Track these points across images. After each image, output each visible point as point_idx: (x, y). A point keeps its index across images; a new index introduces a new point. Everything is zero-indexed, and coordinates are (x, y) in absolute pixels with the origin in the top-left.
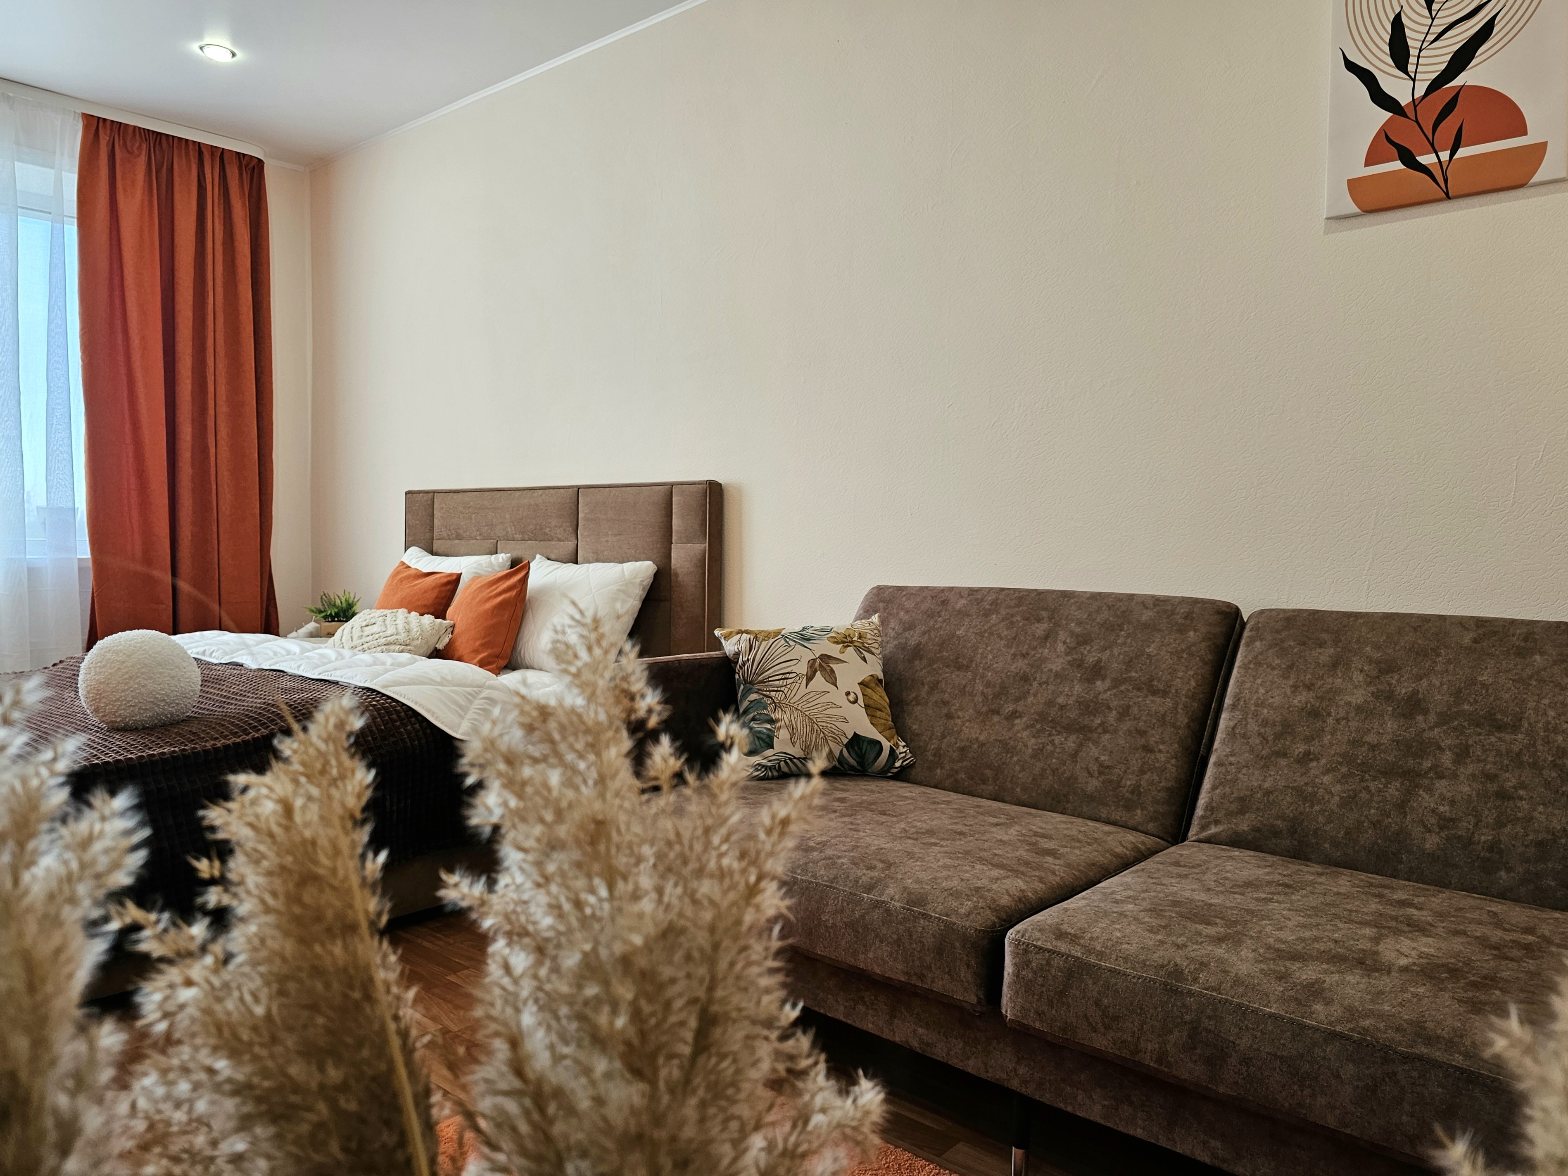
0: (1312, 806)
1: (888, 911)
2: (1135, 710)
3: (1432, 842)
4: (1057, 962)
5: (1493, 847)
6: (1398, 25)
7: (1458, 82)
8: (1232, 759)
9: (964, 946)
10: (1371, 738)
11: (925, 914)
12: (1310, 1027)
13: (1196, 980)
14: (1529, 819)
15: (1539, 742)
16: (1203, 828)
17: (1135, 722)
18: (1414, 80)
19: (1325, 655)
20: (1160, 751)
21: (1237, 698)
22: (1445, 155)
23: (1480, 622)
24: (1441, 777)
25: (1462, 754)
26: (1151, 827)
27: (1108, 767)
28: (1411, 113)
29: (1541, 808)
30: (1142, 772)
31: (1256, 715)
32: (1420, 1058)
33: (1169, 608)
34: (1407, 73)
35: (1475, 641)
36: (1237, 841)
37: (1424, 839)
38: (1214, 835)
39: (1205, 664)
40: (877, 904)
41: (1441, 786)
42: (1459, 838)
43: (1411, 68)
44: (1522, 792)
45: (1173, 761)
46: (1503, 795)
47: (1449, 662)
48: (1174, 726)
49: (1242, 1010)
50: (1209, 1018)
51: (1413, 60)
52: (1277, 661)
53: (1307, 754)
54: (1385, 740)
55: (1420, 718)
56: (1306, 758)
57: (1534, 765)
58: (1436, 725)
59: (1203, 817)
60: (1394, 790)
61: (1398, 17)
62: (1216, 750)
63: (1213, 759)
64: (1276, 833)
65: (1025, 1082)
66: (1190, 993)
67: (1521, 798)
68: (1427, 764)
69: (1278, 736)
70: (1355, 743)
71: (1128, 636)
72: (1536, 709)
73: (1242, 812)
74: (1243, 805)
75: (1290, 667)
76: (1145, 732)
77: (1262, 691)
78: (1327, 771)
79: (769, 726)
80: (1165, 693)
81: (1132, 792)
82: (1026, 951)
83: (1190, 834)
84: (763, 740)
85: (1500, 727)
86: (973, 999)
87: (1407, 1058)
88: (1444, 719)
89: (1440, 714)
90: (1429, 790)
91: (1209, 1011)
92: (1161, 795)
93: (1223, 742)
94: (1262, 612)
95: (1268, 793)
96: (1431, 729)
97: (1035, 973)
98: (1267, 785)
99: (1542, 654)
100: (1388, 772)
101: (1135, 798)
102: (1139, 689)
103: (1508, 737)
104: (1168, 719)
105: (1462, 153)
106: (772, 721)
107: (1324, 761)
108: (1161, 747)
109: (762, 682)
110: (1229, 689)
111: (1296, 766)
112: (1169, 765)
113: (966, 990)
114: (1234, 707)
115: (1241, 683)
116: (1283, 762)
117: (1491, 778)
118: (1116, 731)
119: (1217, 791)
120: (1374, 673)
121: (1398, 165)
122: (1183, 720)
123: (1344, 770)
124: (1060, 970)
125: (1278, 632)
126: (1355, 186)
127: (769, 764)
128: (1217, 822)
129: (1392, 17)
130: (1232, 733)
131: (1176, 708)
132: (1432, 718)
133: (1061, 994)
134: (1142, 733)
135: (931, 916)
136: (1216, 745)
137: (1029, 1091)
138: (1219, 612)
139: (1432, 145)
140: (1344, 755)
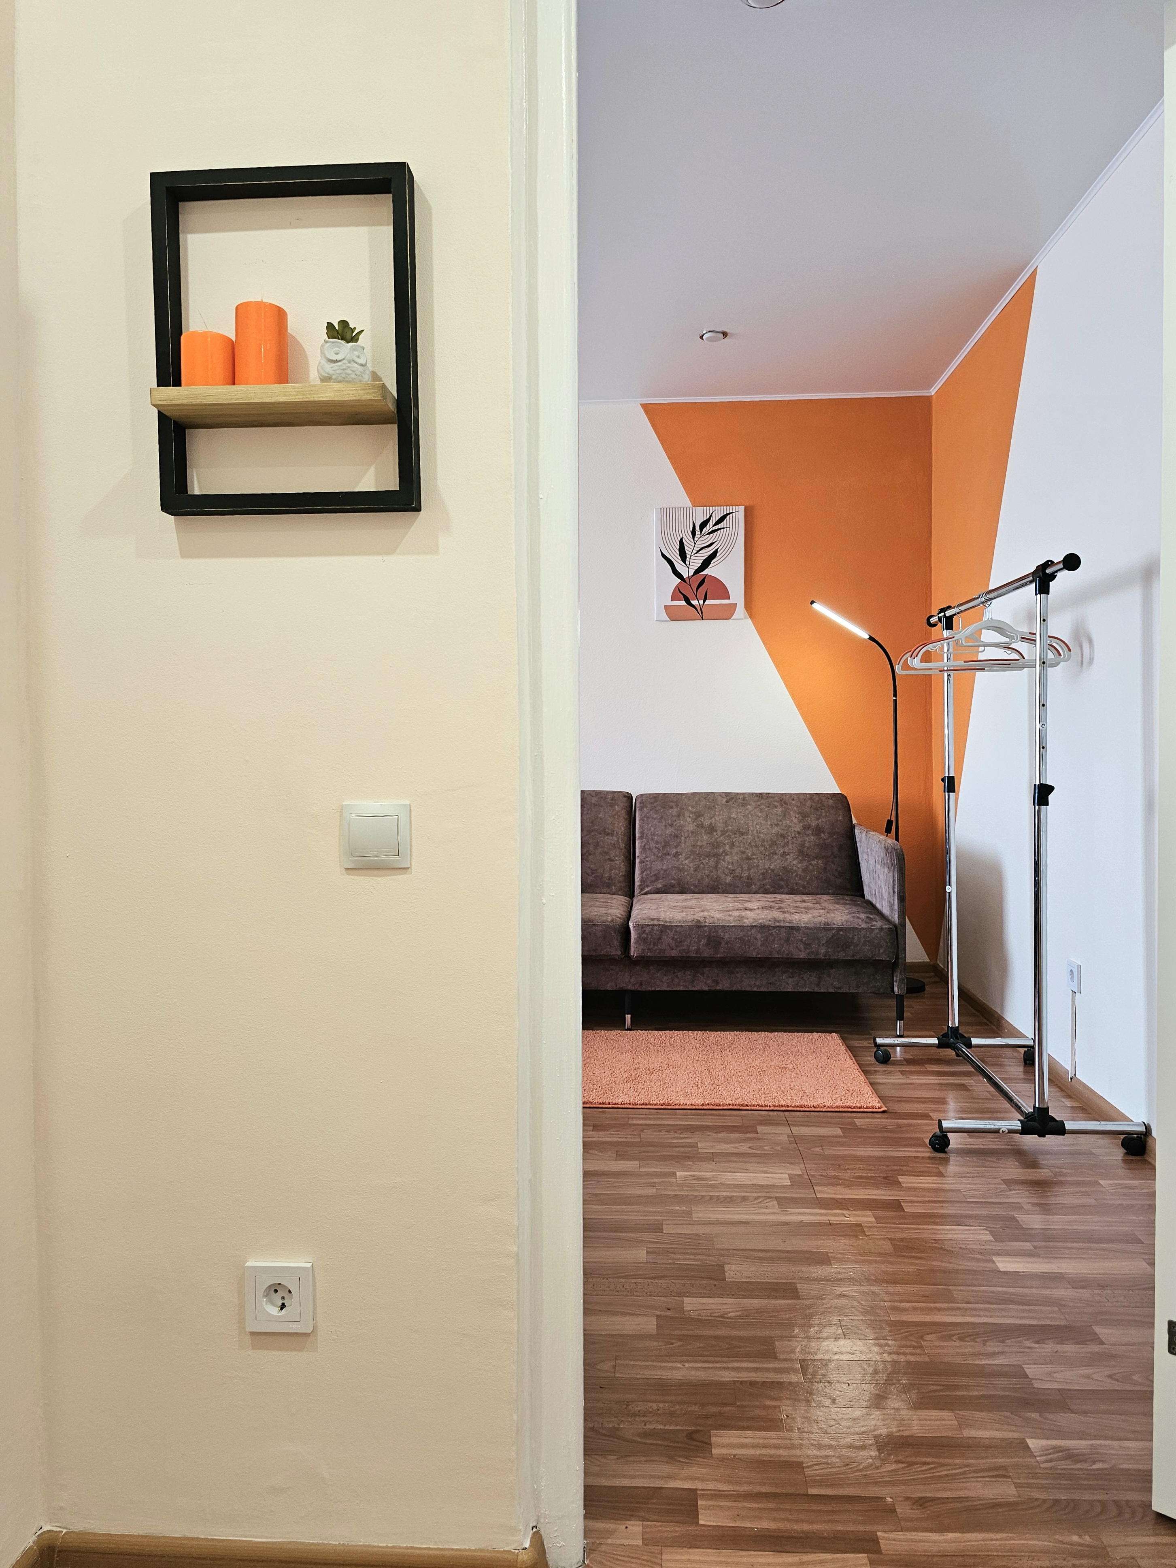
0: (684, 873)
2: (601, 843)
3: (729, 879)
4: (655, 928)
5: (749, 877)
6: (681, 542)
7: (705, 572)
8: (647, 859)
9: (615, 933)
10: (699, 843)
12: (745, 926)
13: (705, 922)
14: (758, 866)
15: (756, 838)
16: (642, 890)
17: (603, 849)
18: (689, 568)
19: (675, 811)
20: (617, 860)
21: (642, 833)
22: (701, 602)
23: (727, 794)
24: (727, 855)
25: (732, 845)
26: (620, 893)
27: (595, 870)
28: (688, 581)
29: (761, 861)
30: (611, 870)
31: (652, 839)
32: (778, 926)
33: (603, 796)
35: (727, 802)
36: (658, 892)
37: (726, 879)
38: (648, 891)
39: (626, 819)
41: (727, 858)
42: (737, 876)
43: (687, 563)
44: (754, 857)
45: (623, 863)
46: (748, 858)
47: (720, 811)
48: (619, 848)
49: (723, 927)
50: (713, 932)
51: (688, 559)
52: (655, 816)
53: (677, 852)
54: (705, 843)
55: (715, 834)
56: (676, 855)
57: (756, 846)
58: (721, 835)
59: (640, 885)
60: (712, 862)
61: (681, 539)
62: (638, 857)
63: (637, 861)
64: (673, 886)
65: (634, 985)
66: (706, 926)
67: (754, 859)
68: (721, 851)
69: (664, 847)
70: (694, 846)
71: (588, 810)
72: (753, 826)
73: (657, 880)
74: (657, 877)
75: (661, 818)
76: (608, 852)
77: (652, 829)
78: (686, 859)
80: (612, 834)
81: (609, 879)
82: (642, 928)
83: (636, 894)
85: (743, 834)
86: (619, 953)
87: (774, 927)
88: (723, 833)
89: (721, 831)
90: (724, 860)
91: (713, 930)
92: (621, 879)
93: (641, 853)
94: (642, 795)
95: (665, 871)
96: (719, 837)
97: (647, 935)
98: (664, 868)
99: (750, 805)
100: (708, 856)
101: (610, 881)
102: (600, 834)
103: (746, 837)
104: (616, 845)
105: (707, 602)
107: (684, 855)
108: (616, 858)
110: (637, 830)
111: (674, 858)
112: (621, 866)
113: (616, 950)
114: (641, 838)
115: (641, 827)
116: (668, 857)
117: (743, 852)
118: (595, 854)
119: (644, 873)
120: (695, 817)
121: (683, 603)
122: (622, 845)
123: (692, 857)
124: (657, 931)
125: (652, 803)
126: (667, 608)
128: (647, 886)
129: (679, 539)
130: (644, 849)
131: (618, 841)
132: (719, 833)
133: (659, 939)
134: (607, 853)
136: (637, 854)
137: (637, 987)
138: (625, 796)
139: (696, 596)
140: (691, 851)
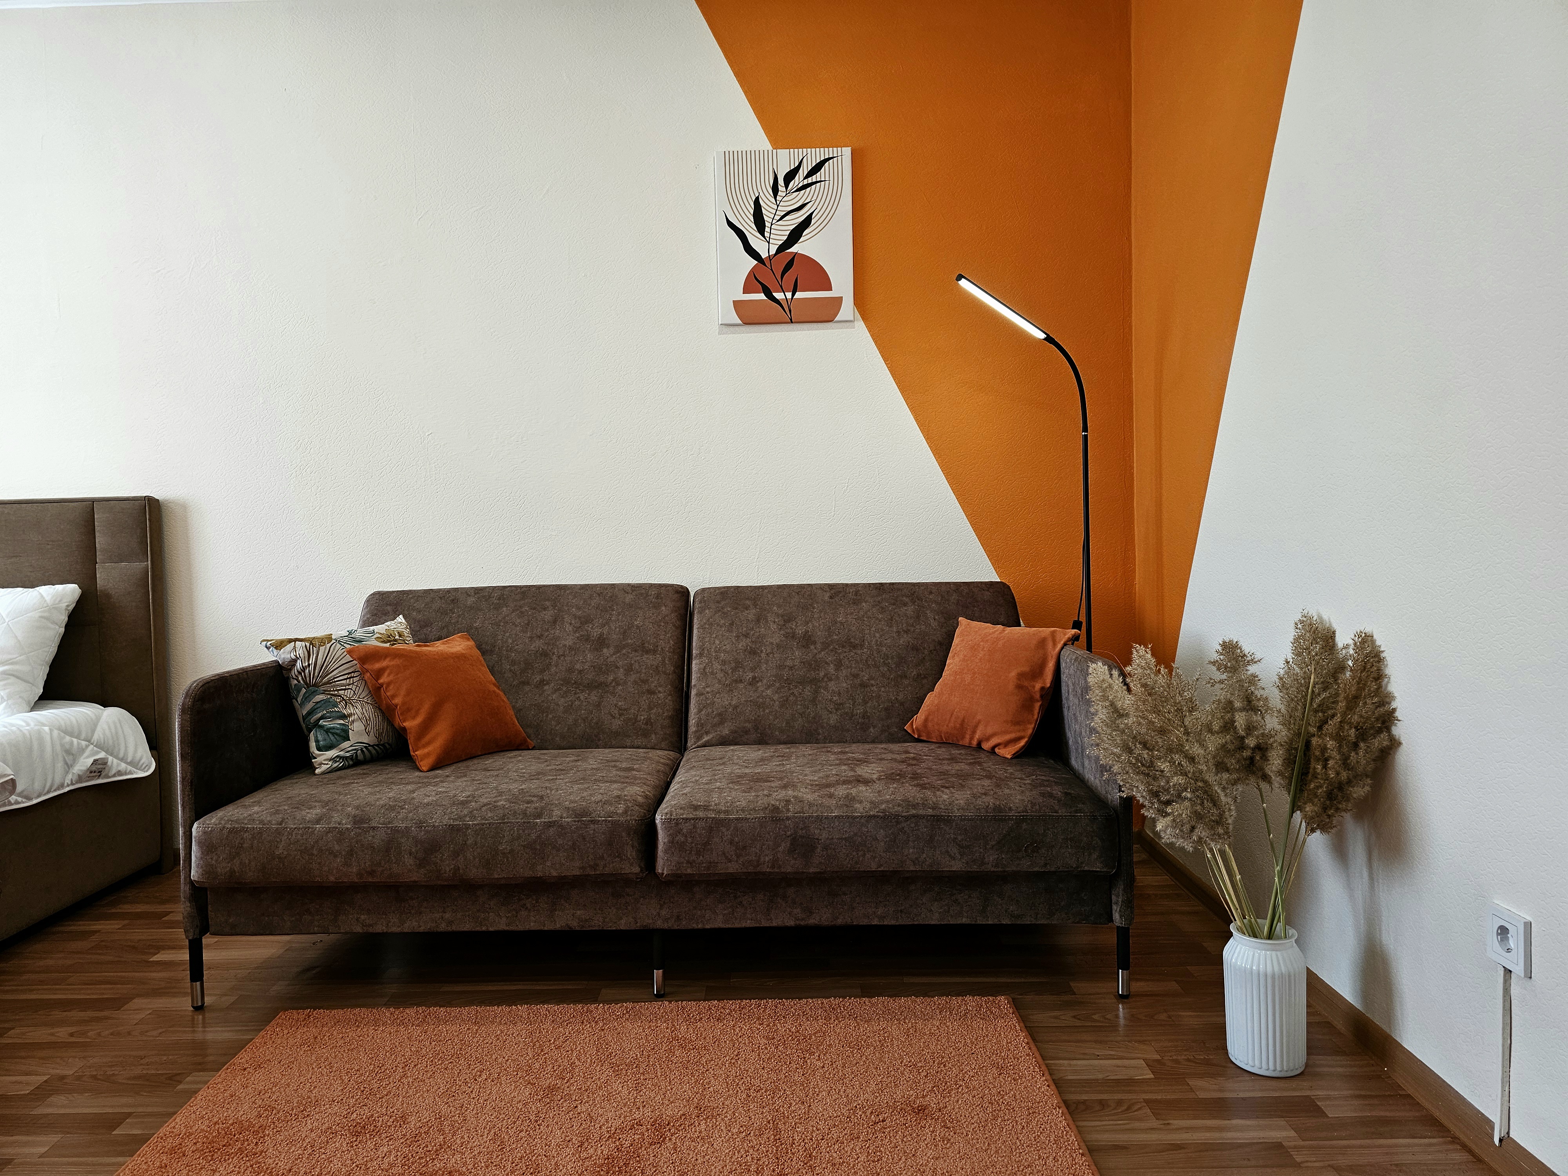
0: (764, 711)
1: (561, 826)
2: (636, 666)
3: (833, 719)
4: (701, 824)
5: (864, 715)
6: (757, 202)
7: (794, 249)
8: (708, 689)
9: (629, 834)
10: (789, 663)
11: (593, 821)
14: (879, 696)
15: (875, 652)
16: (699, 738)
17: (638, 675)
18: (769, 243)
19: (751, 614)
20: (659, 692)
21: (702, 648)
22: (789, 295)
23: (831, 586)
24: (831, 680)
25: (839, 665)
26: (663, 745)
27: (625, 710)
28: (768, 264)
29: (883, 689)
30: (650, 708)
31: (717, 658)
33: (643, 591)
34: (764, 237)
35: (831, 598)
36: (724, 742)
37: (829, 718)
38: (708, 741)
39: (677, 628)
40: (550, 825)
41: (831, 684)
42: (846, 713)
43: (767, 234)
44: (873, 682)
45: (669, 698)
46: (863, 685)
47: (821, 612)
48: (665, 673)
50: (802, 829)
51: (767, 229)
52: (722, 622)
53: (754, 678)
54: (797, 663)
55: (812, 647)
56: (754, 681)
57: (875, 666)
58: (822, 650)
59: (696, 732)
60: (808, 691)
61: (757, 199)
62: (695, 685)
63: (693, 692)
64: (747, 732)
66: (788, 818)
67: (872, 685)
68: (822, 674)
69: (734, 670)
70: (781, 667)
71: (619, 614)
72: (870, 634)
73: (722, 722)
74: (722, 719)
75: (732, 624)
76: (647, 680)
77: (717, 642)
78: (769, 687)
79: (342, 722)
80: (655, 652)
81: (646, 724)
82: (677, 824)
83: (689, 744)
84: (337, 734)
85: (855, 647)
86: (636, 869)
88: (826, 646)
89: (823, 643)
90: (826, 689)
91: (801, 826)
92: (666, 722)
93: (699, 679)
94: (703, 590)
95: (736, 707)
96: (820, 652)
97: (686, 836)
98: (734, 703)
99: (866, 602)
100: (802, 682)
101: (649, 727)
102: (636, 651)
103: (859, 652)
104: (660, 669)
105: (798, 295)
106: (344, 717)
107: (765, 681)
108: (660, 689)
109: (328, 683)
110: (694, 644)
111: (750, 687)
112: (667, 701)
113: (632, 865)
114: (701, 655)
115: (701, 639)
116: (741, 686)
117: (856, 676)
118: (625, 683)
119: (703, 712)
120: (782, 623)
121: (762, 296)
122: (670, 668)
123: (777, 685)
124: (704, 829)
125: (718, 602)
126: (737, 304)
127: (348, 755)
128: (707, 733)
129: (754, 199)
130: (703, 673)
131: (664, 661)
132: (819, 646)
133: (706, 844)
134: (645, 682)
135: (599, 821)
136: (693, 682)
138: (677, 592)
139: (781, 287)
140: (775, 676)
